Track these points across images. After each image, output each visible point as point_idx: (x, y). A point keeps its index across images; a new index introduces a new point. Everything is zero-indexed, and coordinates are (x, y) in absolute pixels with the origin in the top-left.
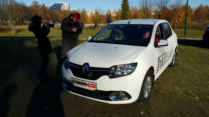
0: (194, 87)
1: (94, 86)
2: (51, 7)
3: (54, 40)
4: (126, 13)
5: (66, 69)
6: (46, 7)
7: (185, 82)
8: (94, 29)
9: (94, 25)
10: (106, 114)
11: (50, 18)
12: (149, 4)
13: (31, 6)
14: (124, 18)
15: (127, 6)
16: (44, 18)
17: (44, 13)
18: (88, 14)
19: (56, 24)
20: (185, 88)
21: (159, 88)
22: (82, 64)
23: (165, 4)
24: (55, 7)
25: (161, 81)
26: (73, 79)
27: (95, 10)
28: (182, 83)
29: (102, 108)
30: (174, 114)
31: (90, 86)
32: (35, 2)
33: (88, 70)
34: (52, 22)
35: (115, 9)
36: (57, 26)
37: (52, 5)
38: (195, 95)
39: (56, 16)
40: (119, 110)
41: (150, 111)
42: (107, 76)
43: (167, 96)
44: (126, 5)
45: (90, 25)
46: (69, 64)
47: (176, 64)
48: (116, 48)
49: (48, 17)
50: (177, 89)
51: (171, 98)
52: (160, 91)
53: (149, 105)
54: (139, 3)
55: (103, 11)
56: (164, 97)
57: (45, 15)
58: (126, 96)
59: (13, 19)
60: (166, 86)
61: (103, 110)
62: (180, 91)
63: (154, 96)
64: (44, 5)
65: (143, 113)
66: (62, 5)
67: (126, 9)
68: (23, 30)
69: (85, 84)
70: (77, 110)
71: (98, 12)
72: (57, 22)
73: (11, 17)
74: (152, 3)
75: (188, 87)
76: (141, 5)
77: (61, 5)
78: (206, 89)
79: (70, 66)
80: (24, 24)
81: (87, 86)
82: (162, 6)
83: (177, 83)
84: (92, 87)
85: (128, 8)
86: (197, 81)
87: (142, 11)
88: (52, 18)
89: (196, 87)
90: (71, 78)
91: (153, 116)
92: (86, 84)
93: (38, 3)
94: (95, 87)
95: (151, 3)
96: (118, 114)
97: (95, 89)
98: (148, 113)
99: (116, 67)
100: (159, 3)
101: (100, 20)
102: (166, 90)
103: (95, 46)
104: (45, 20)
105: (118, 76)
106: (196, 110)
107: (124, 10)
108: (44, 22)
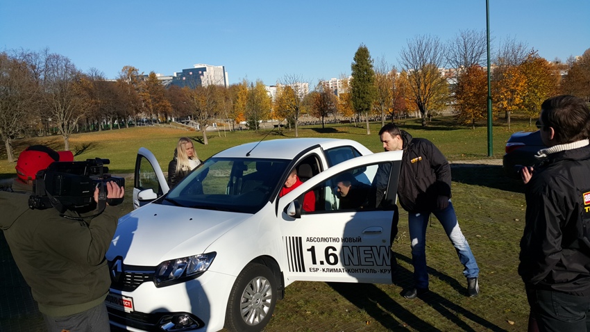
2: (174, 77)
4: (366, 88)
6: (159, 79)
11: (171, 109)
13: (118, 80)
14: (361, 100)
15: (366, 70)
16: (154, 110)
17: (155, 96)
19: (188, 122)
24: (184, 78)
32: (130, 69)
34: (176, 120)
36: (189, 128)
37: (177, 74)
44: (365, 66)
49: (164, 106)
54: (402, 60)
57: (158, 102)
59: (66, 119)
64: (153, 75)
66: (204, 72)
67: (366, 78)
68: (94, 146)
72: (191, 119)
73: (62, 115)
77: (200, 72)
80: (100, 129)
85: (371, 73)
88: (176, 108)
93: (136, 70)
100: (458, 55)
104: (158, 115)
107: (360, 80)
108: (155, 121)
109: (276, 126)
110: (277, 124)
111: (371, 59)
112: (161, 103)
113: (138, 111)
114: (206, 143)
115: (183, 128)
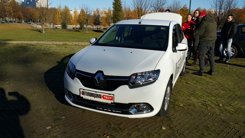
0: (211, 98)
1: (111, 98)
2: (23, 2)
3: (33, 44)
4: (118, 14)
5: (73, 78)
6: (17, 2)
7: (201, 93)
8: (79, 32)
9: (78, 26)
10: (124, 132)
11: (22, 17)
12: (143, 5)
14: (116, 19)
15: (119, 6)
16: (14, 16)
17: (14, 9)
18: (72, 13)
19: (30, 23)
20: (202, 99)
21: (174, 100)
22: (94, 72)
23: (161, 5)
24: (28, 3)
25: (175, 92)
26: (83, 91)
27: (81, 8)
28: (198, 94)
29: (117, 125)
30: (198, 128)
31: (105, 99)
33: (102, 79)
34: (24, 22)
35: (105, 9)
36: (31, 26)
38: (215, 107)
39: (30, 15)
40: (137, 126)
41: (172, 126)
42: (127, 86)
43: (186, 108)
44: (119, 4)
45: (74, 26)
46: (76, 72)
47: (186, 73)
48: (131, 53)
49: (19, 15)
50: (194, 100)
51: (190, 110)
52: (177, 103)
53: (169, 119)
54: (133, 3)
55: (91, 9)
56: (183, 109)
57: (16, 13)
58: (148, 108)
60: (182, 97)
61: (119, 128)
62: (198, 102)
63: (172, 109)
65: (165, 129)
66: (38, 1)
67: (119, 9)
69: (99, 96)
70: (87, 129)
71: (84, 11)
72: (32, 22)
74: (148, 3)
75: (205, 98)
76: (135, 6)
78: (224, 99)
79: (77, 74)
81: (102, 99)
82: (158, 7)
83: (192, 94)
84: (108, 99)
85: (121, 8)
86: (213, 91)
87: (136, 12)
88: (25, 16)
89: (214, 98)
90: (80, 89)
91: (177, 131)
92: (101, 96)
94: (112, 100)
95: (146, 4)
96: (137, 131)
97: (112, 102)
98: (171, 128)
99: (136, 75)
100: (155, 4)
101: (87, 20)
102: (183, 102)
103: (105, 50)
104: (16, 19)
105: (139, 86)
106: (220, 122)
107: (116, 10)
108: (14, 22)
109: (74, 28)
110: (74, 27)
111: (121, 1)
112: (17, 13)
113: (6, 16)
114: (44, 32)
115: (28, 26)
